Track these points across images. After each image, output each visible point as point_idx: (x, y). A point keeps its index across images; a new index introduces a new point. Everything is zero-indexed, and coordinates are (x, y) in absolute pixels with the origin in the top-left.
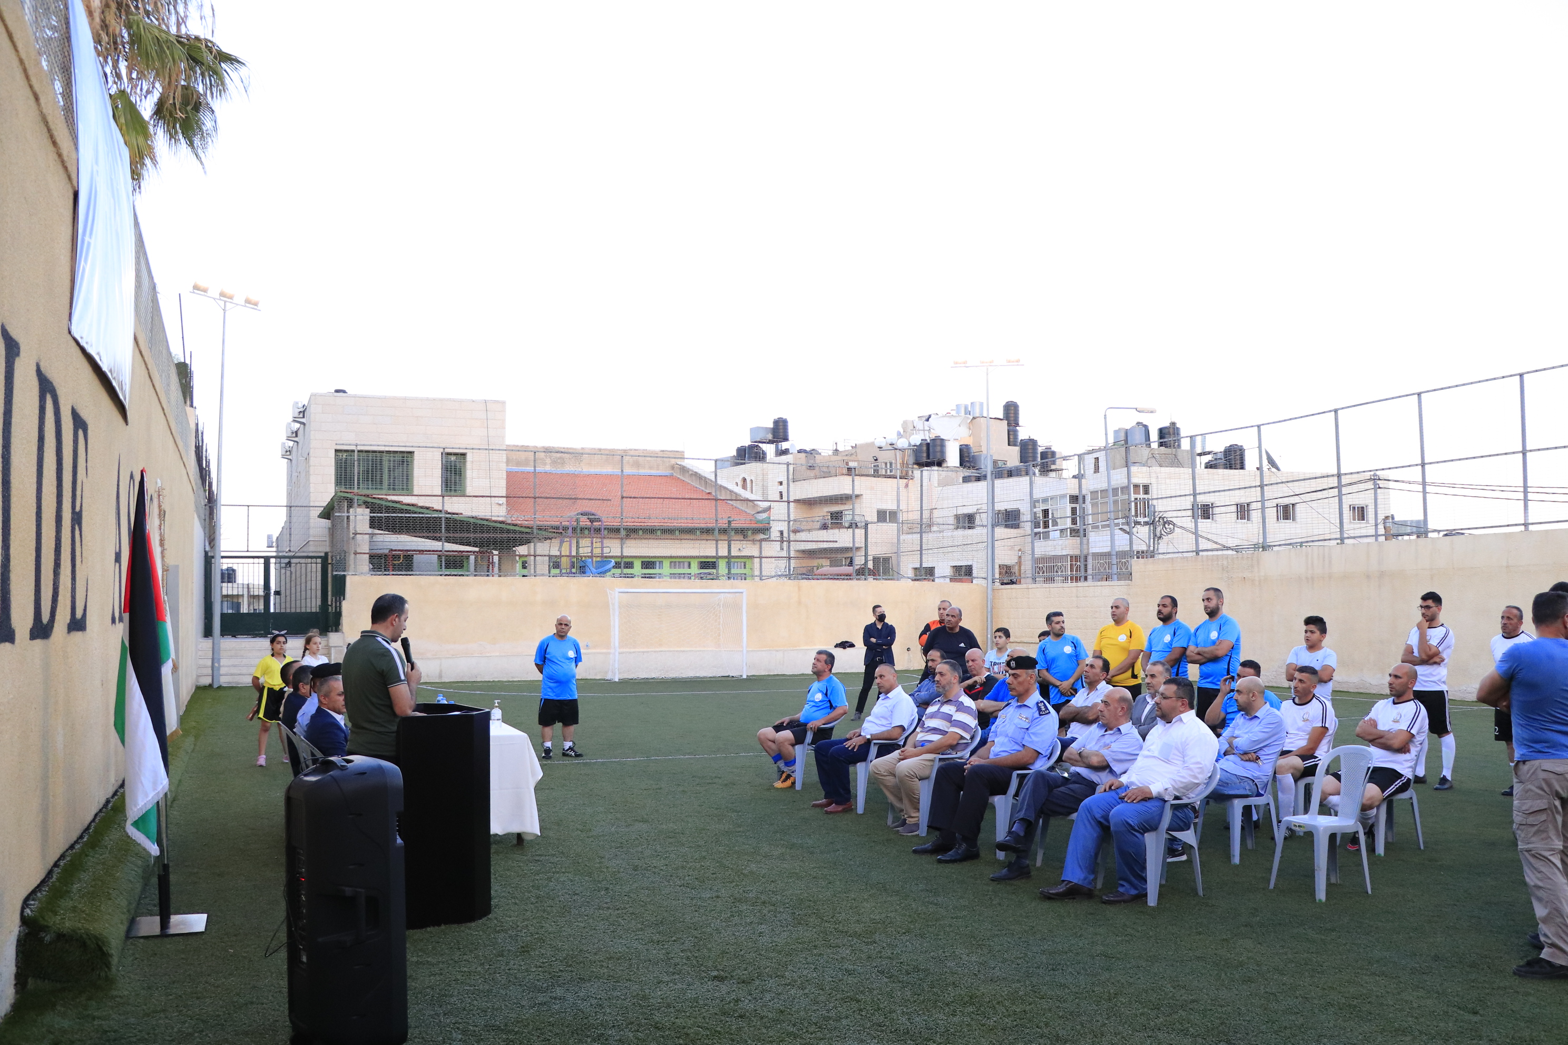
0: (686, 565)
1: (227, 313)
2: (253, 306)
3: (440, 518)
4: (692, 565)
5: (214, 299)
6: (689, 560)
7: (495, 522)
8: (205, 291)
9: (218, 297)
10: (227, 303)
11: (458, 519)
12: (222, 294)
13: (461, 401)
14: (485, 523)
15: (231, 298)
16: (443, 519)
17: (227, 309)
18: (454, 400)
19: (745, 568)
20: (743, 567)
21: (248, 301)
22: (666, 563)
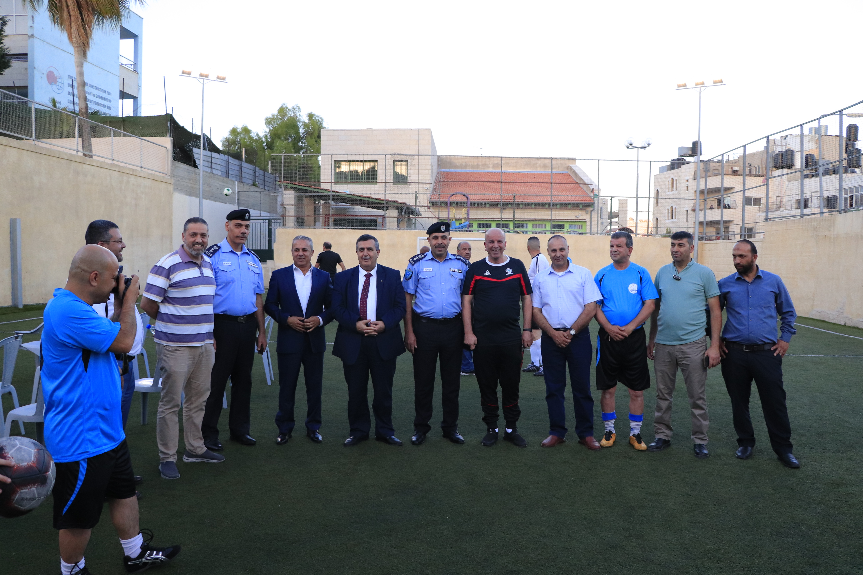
0: (544, 226)
1: (204, 85)
2: (222, 81)
3: (330, 195)
4: (547, 226)
5: (196, 78)
6: (545, 223)
7: (365, 197)
8: (189, 73)
9: (198, 76)
10: (205, 80)
11: (343, 196)
12: (201, 75)
13: (404, 130)
14: (359, 198)
15: (207, 76)
16: (331, 196)
17: (205, 83)
18: (400, 130)
19: (582, 228)
20: (581, 227)
21: (218, 78)
22: (530, 225)
